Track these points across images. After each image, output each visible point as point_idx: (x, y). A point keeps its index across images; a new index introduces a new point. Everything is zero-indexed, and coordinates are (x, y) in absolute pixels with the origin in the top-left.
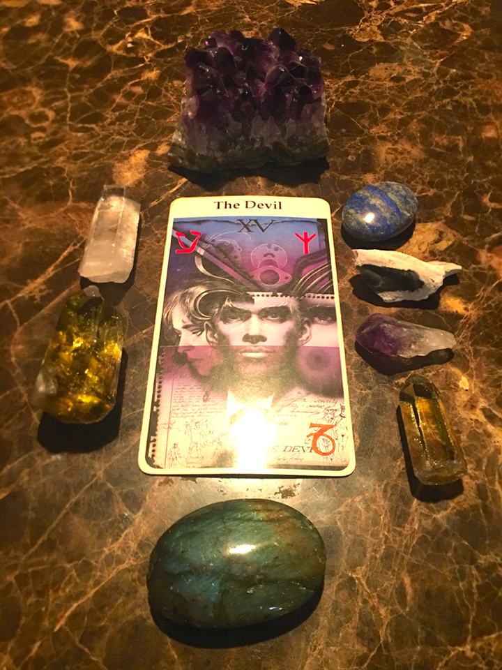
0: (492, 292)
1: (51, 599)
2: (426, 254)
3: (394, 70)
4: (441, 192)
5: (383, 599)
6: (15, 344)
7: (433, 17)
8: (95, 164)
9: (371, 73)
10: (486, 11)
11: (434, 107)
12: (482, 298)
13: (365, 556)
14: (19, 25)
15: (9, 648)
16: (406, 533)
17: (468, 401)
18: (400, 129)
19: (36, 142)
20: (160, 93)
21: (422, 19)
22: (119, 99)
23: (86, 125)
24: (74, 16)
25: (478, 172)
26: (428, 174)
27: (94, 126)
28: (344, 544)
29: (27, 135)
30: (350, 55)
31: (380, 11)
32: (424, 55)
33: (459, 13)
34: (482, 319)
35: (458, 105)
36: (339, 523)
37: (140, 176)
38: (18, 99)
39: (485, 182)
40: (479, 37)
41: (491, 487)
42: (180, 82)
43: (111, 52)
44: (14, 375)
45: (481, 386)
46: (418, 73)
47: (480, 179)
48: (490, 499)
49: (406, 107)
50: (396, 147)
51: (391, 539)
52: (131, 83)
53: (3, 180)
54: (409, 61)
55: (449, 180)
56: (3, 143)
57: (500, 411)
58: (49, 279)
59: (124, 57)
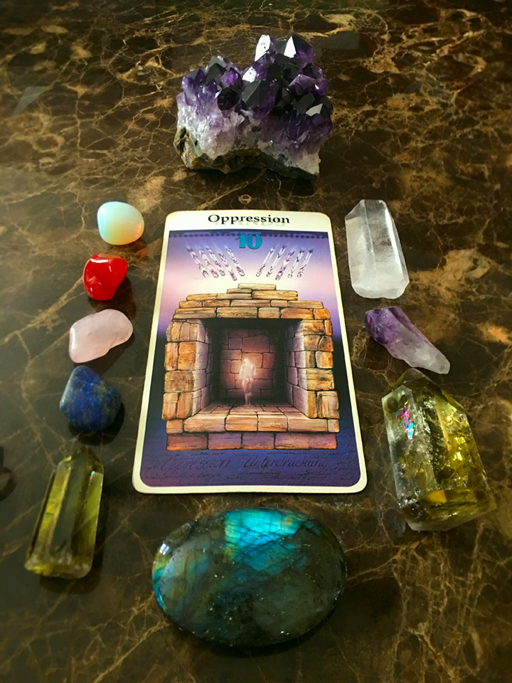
1: (73, 669)
2: (463, 282)
3: (412, 100)
4: (471, 220)
5: (450, 658)
6: (26, 378)
7: (446, 50)
8: (107, 190)
9: (389, 102)
10: (498, 45)
11: (455, 136)
13: (427, 611)
14: (24, 52)
16: (468, 582)
18: (423, 158)
19: (44, 168)
20: (175, 119)
21: (435, 52)
22: (131, 125)
23: (97, 151)
24: (81, 45)
25: (506, 199)
26: (456, 201)
27: (105, 152)
28: (403, 597)
29: (35, 161)
30: (366, 86)
31: (392, 44)
32: (441, 86)
33: (471, 47)
35: (479, 134)
36: (395, 574)
37: (156, 202)
38: (25, 125)
40: (494, 69)
43: (122, 80)
44: (25, 412)
46: (436, 103)
47: (509, 207)
49: (428, 135)
50: (420, 174)
51: (454, 591)
52: (143, 110)
53: (10, 205)
54: (426, 92)
55: (478, 208)
56: (10, 168)
58: (62, 309)
59: (135, 85)
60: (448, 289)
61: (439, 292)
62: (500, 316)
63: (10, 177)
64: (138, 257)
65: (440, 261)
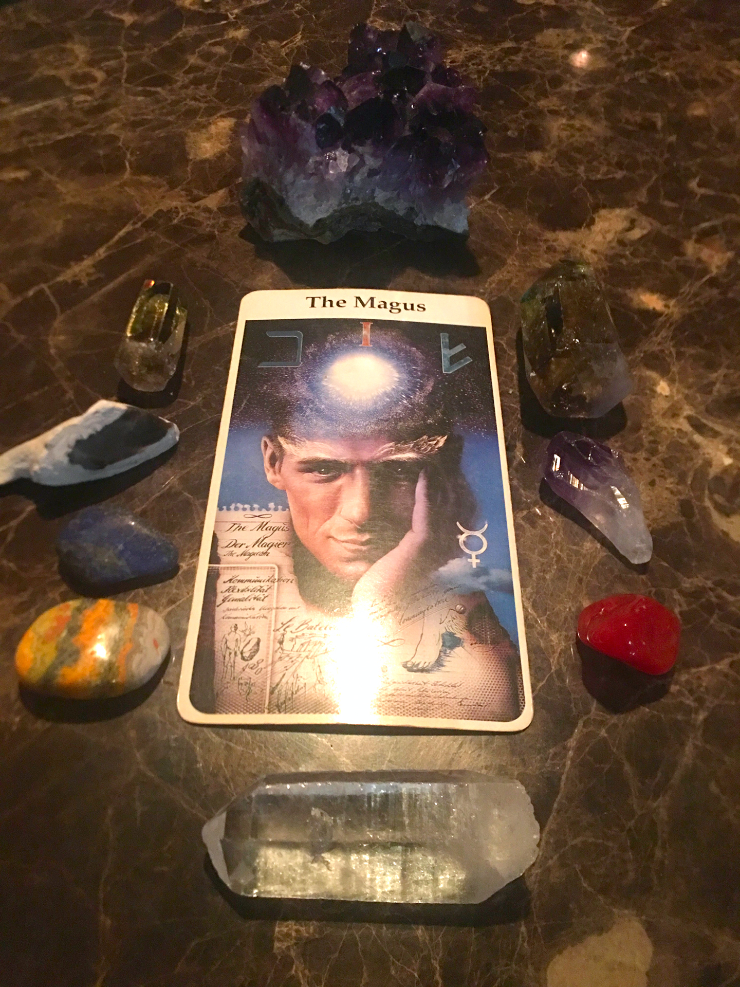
0: (700, 287)
3: (569, 37)
4: (633, 175)
5: (554, 623)
6: (54, 335)
8: (160, 133)
9: (538, 39)
11: (623, 79)
12: (688, 294)
13: (531, 577)
17: (669, 408)
18: (577, 103)
19: (79, 106)
20: (250, 54)
22: (193, 60)
23: (148, 88)
25: (682, 153)
26: (615, 154)
27: (159, 89)
29: (68, 98)
30: (510, 19)
32: (609, 22)
34: (688, 319)
35: (655, 80)
37: (223, 147)
38: (55, 57)
39: (692, 165)
41: (698, 503)
42: (278, 43)
43: (183, 7)
44: (54, 369)
45: (686, 392)
46: (602, 41)
47: (685, 162)
48: (698, 517)
49: (585, 78)
50: (571, 122)
51: (565, 559)
52: (210, 42)
53: (36, 148)
54: (589, 28)
55: (643, 162)
57: (712, 421)
58: (101, 262)
59: (200, 13)
60: (594, 252)
61: (581, 255)
62: (657, 282)
63: (35, 116)
64: (197, 208)
65: (588, 220)
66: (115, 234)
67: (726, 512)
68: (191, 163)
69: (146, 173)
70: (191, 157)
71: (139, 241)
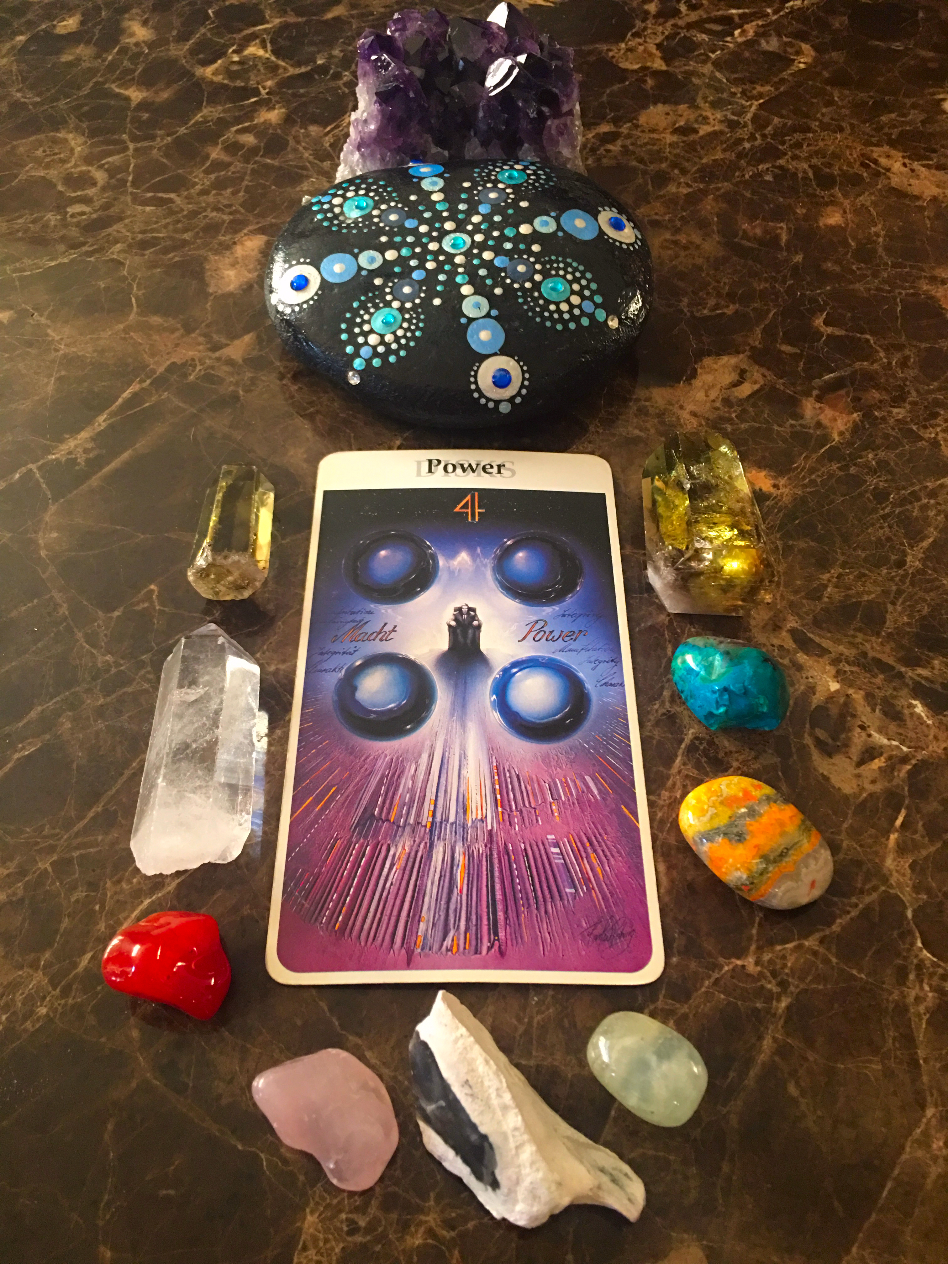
0: (820, 460)
1: (109, 895)
2: (718, 404)
3: (681, 116)
4: (746, 309)
6: (45, 530)
7: (751, 29)
8: (175, 257)
9: (642, 119)
10: (841, 25)
11: (743, 176)
12: (802, 470)
14: (44, 31)
15: (42, 963)
16: (661, 802)
17: (770, 619)
18: (685, 211)
19: (75, 220)
20: (287, 143)
21: (732, 35)
22: (216, 153)
23: (160, 195)
24: (138, 18)
25: (808, 279)
26: (727, 281)
27: (172, 196)
29: (60, 208)
31: (661, 20)
32: (732, 93)
33: (796, 26)
34: (800, 502)
35: (783, 174)
37: (251, 276)
38: (44, 151)
39: (820, 294)
40: (825, 65)
41: (797, 741)
42: (321, 129)
43: (203, 79)
44: (44, 577)
45: (792, 598)
46: (721, 121)
47: (811, 291)
48: (795, 757)
49: (697, 175)
50: (678, 237)
52: (236, 128)
53: (20, 279)
54: (706, 102)
55: (760, 291)
56: (20, 221)
57: (819, 635)
58: (100, 434)
59: (224, 87)
60: (694, 414)
61: (678, 418)
62: (767, 454)
63: (20, 234)
64: (218, 359)
65: (689, 372)
66: (119, 397)
67: (828, 751)
68: (212, 298)
69: (156, 311)
70: (211, 290)
71: (147, 404)
